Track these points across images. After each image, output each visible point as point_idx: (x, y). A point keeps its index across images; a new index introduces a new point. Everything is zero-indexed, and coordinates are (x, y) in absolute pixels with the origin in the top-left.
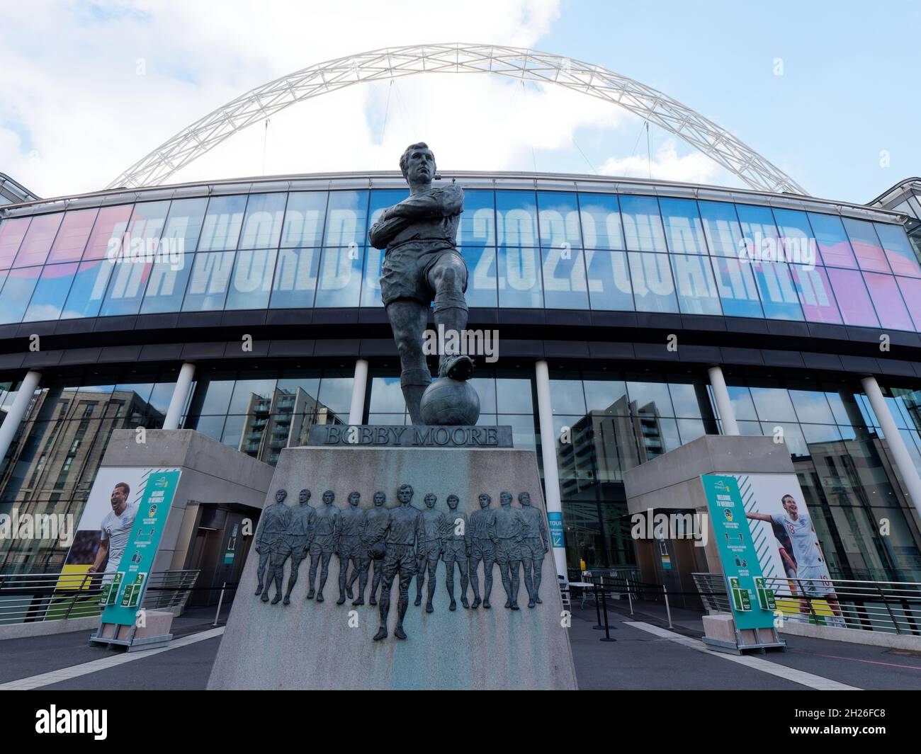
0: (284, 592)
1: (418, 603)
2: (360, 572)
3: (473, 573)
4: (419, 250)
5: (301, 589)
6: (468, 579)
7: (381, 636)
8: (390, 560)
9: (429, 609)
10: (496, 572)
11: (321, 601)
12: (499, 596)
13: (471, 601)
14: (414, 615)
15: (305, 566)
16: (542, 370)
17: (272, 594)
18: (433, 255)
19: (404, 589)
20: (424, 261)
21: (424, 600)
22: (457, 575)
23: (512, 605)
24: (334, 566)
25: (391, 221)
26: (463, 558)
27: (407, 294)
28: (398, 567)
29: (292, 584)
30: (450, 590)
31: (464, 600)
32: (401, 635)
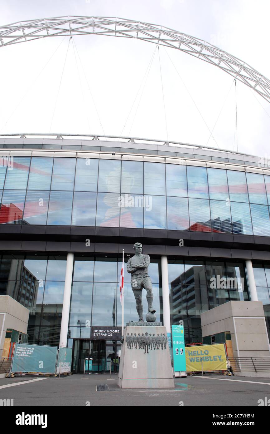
0: (131, 347)
1: (150, 349)
2: (141, 344)
3: (157, 345)
4: (141, 278)
5: (134, 347)
6: (156, 345)
7: (145, 353)
8: (145, 343)
9: (151, 349)
10: (160, 345)
11: (136, 348)
12: (160, 348)
13: (157, 348)
14: (149, 350)
15: (134, 344)
16: (165, 261)
17: (130, 348)
18: (144, 278)
19: (148, 347)
20: (142, 280)
21: (151, 348)
22: (155, 345)
23: (162, 349)
24: (138, 344)
25: (134, 269)
26: (156, 343)
27: (139, 289)
28: (147, 344)
29: (132, 346)
30: (154, 347)
31: (156, 348)
32: (148, 353)
